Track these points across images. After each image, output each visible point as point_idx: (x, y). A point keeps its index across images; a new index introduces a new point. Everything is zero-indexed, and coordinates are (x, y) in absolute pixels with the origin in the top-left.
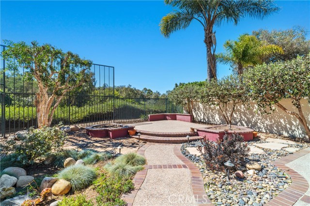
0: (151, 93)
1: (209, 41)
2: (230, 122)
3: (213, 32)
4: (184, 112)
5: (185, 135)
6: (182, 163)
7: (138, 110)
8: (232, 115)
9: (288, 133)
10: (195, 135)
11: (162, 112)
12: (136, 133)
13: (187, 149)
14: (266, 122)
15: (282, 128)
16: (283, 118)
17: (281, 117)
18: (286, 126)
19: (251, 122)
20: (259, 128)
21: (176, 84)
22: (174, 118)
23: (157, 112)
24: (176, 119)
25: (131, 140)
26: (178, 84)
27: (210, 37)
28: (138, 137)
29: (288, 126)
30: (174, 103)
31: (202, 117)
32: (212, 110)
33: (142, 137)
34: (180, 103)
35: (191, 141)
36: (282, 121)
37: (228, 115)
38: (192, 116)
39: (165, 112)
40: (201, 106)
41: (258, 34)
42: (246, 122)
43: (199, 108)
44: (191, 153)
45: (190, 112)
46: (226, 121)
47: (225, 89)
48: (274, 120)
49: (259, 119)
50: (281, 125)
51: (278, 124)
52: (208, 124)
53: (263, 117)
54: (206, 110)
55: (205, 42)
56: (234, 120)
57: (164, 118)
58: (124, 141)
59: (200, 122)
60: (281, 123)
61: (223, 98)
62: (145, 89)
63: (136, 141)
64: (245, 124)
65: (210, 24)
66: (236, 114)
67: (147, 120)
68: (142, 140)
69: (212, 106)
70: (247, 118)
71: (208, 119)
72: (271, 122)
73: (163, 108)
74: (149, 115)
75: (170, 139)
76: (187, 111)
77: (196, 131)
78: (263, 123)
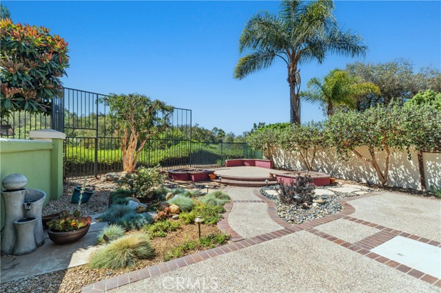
0: (223, 134)
1: (293, 80)
2: (311, 168)
3: (298, 69)
4: (264, 157)
5: (264, 180)
6: (261, 200)
7: (214, 154)
8: (313, 161)
9: (366, 179)
10: (275, 180)
11: (239, 158)
12: (217, 177)
13: (266, 191)
14: (347, 169)
15: (361, 174)
16: (362, 165)
17: (360, 164)
18: (364, 173)
19: (332, 169)
20: (340, 175)
21: (255, 124)
22: (253, 164)
23: (234, 157)
24: (255, 166)
25: (212, 183)
26: (257, 125)
27: (294, 76)
28: (219, 181)
29: (366, 172)
30: (253, 148)
31: (283, 163)
32: (294, 156)
33: (223, 181)
34: (259, 148)
35: (269, 185)
36: (361, 167)
37: (310, 161)
38: (272, 163)
39: (243, 157)
40: (282, 152)
41: (352, 68)
42: (327, 169)
43: (279, 154)
44: (269, 194)
45: (270, 158)
46: (307, 167)
47: (306, 135)
48: (354, 167)
49: (340, 166)
50: (360, 172)
51: (358, 171)
52: (289, 170)
53: (343, 163)
54: (287, 156)
55: (289, 80)
56: (316, 167)
57: (242, 164)
58: (206, 184)
59: (280, 169)
60: (360, 170)
61: (303, 144)
62: (215, 129)
63: (217, 184)
64: (326, 171)
65: (294, 60)
66: (317, 160)
67: (224, 166)
68: (223, 183)
69: (293, 152)
70: (328, 165)
71: (289, 165)
72: (351, 169)
73: (240, 152)
74: (226, 161)
75: (250, 182)
76: (267, 157)
77: (274, 176)
78: (343, 170)
